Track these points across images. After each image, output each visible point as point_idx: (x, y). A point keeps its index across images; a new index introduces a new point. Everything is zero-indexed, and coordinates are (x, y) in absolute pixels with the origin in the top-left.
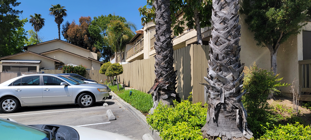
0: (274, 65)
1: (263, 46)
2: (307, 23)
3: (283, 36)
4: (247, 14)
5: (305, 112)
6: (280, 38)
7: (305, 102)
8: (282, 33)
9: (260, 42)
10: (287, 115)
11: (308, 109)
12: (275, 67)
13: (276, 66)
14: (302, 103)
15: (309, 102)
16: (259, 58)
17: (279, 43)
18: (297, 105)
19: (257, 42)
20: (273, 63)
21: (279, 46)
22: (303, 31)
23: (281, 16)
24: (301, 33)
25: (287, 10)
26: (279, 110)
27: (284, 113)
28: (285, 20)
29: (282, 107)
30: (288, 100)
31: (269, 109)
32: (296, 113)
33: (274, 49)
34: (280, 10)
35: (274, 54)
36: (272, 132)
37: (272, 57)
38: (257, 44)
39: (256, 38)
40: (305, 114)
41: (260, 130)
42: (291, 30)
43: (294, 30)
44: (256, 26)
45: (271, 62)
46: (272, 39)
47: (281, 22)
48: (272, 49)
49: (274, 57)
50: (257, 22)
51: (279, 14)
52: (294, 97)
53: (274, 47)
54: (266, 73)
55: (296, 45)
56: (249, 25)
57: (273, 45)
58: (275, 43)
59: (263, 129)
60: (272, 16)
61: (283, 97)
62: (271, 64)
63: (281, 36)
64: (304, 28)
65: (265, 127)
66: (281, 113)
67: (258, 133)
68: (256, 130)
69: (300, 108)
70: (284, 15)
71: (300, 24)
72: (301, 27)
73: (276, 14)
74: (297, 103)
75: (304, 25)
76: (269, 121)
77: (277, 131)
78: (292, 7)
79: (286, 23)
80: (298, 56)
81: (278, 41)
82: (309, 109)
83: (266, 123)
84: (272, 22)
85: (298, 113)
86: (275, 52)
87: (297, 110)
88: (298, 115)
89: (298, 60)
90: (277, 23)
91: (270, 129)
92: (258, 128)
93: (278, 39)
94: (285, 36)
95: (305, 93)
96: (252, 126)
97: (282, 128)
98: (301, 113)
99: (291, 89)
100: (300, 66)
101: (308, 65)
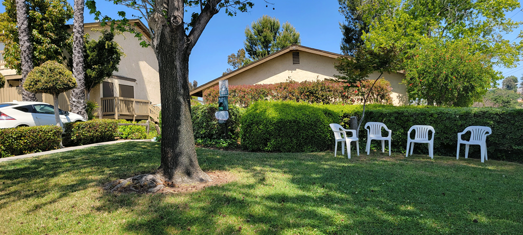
2: (105, 78)
3: (94, 84)
6: (92, 85)
8: (94, 82)
17: (91, 87)
21: (92, 89)
22: (103, 82)
43: (99, 82)
46: (87, 85)
47: (94, 77)
48: (87, 91)
53: (89, 90)
55: (99, 89)
57: (88, 88)
75: (103, 79)
80: (101, 95)
86: (89, 92)
89: (101, 98)
90: (92, 77)
95: (105, 115)
100: (102, 100)
101: (105, 100)
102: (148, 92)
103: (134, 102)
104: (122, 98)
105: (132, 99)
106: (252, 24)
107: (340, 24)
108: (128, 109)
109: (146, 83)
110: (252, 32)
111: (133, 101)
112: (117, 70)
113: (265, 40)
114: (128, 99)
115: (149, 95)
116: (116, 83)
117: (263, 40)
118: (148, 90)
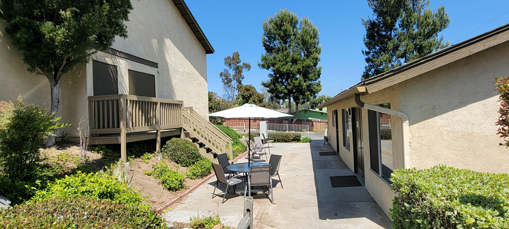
0: (55, 101)
1: (38, 73)
2: (96, 52)
3: (67, 63)
4: (9, 21)
5: (95, 158)
6: (63, 65)
7: (96, 146)
8: (65, 58)
9: (34, 67)
10: (73, 165)
11: (98, 153)
12: (57, 104)
13: (59, 102)
14: (92, 147)
15: (100, 145)
16: (32, 91)
17: (62, 71)
18: (85, 149)
19: (29, 66)
20: (53, 98)
21: (63, 76)
22: (94, 61)
23: (61, 35)
24: (91, 62)
25: (69, 29)
26: (62, 161)
27: (68, 163)
28: (67, 42)
29: (66, 156)
30: (75, 147)
31: (42, 161)
32: (84, 160)
33: (55, 80)
34: (61, 27)
35: (55, 86)
36: (44, 192)
37: (52, 90)
38: (28, 70)
39: (27, 60)
40: (95, 160)
41: (24, 193)
42: (77, 57)
43: (80, 58)
44: (26, 42)
45: (52, 97)
46: (52, 66)
47: (63, 44)
48: (52, 79)
49: (55, 90)
50: (26, 36)
51: (60, 32)
52: (81, 141)
53: (55, 77)
54: (38, 111)
55: (85, 76)
56: (13, 38)
57: (53, 73)
58: (57, 71)
59: (31, 191)
60: (49, 33)
61: (70, 143)
62: (52, 99)
63: (65, 62)
64: (94, 57)
65: (34, 186)
66: (64, 164)
67: (21, 198)
68: (19, 195)
69: (89, 153)
70: (65, 36)
71: (88, 52)
72: (89, 55)
73: (55, 31)
74: (85, 147)
75: (93, 53)
76: (40, 178)
77: (52, 189)
78: (75, 28)
79: (70, 46)
80: (88, 91)
81: (61, 69)
82: (100, 154)
83: (35, 181)
84: (50, 41)
85: (87, 161)
86: (56, 83)
87: (85, 156)
88: (86, 163)
89: (88, 96)
90: (56, 43)
91: (43, 188)
92: (21, 192)
93: (60, 66)
94: (70, 63)
95: (96, 135)
96: (12, 190)
97: (58, 183)
98: (91, 160)
99: (78, 132)
100: (90, 102)
101: (98, 102)
102: (174, 87)
103: (158, 106)
104: (135, 98)
105: (154, 100)
106: (269, 19)
107: (363, 20)
108: (148, 121)
109: (171, 73)
110: (270, 26)
111: (156, 103)
112: (123, 33)
113: (285, 34)
114: (146, 99)
115: (175, 91)
116: (123, 67)
117: (282, 34)
118: (173, 84)
